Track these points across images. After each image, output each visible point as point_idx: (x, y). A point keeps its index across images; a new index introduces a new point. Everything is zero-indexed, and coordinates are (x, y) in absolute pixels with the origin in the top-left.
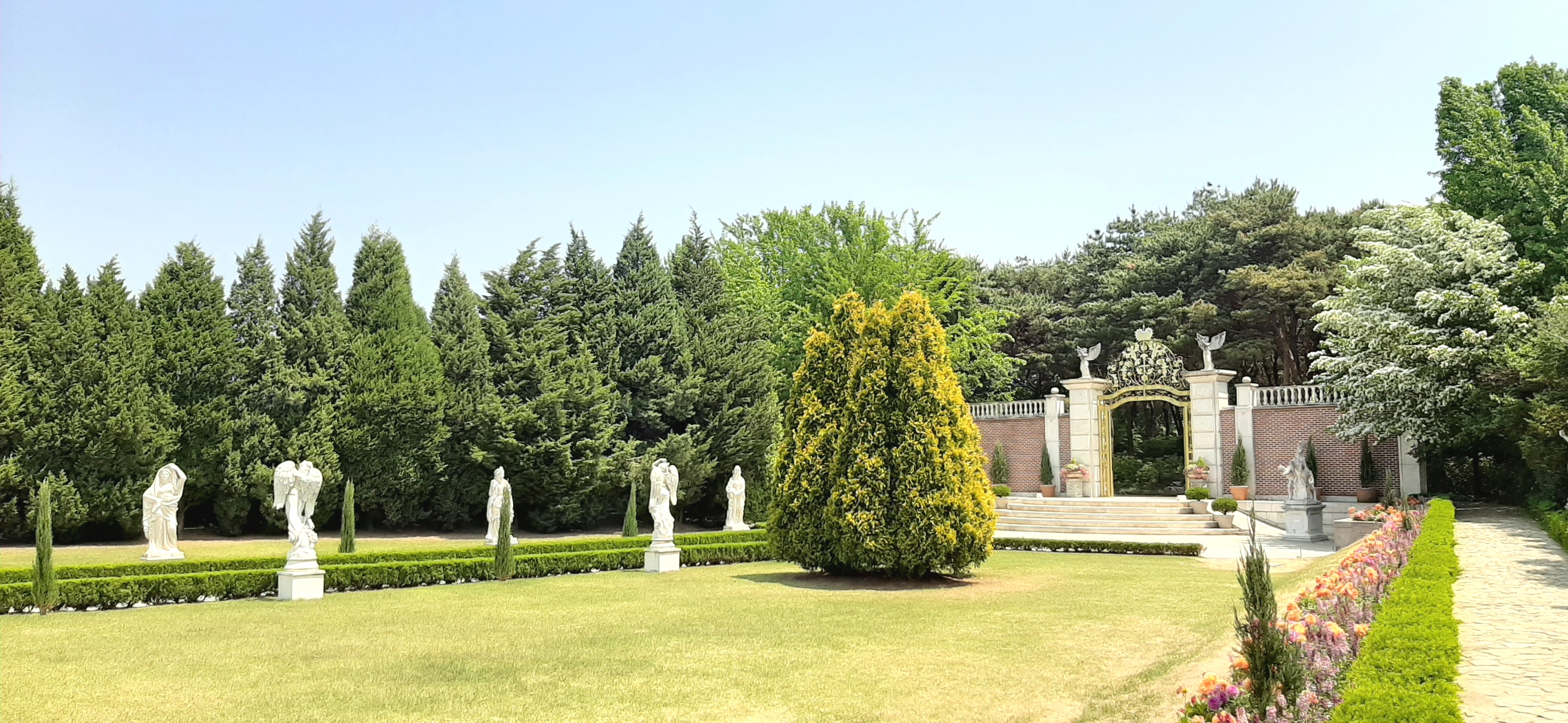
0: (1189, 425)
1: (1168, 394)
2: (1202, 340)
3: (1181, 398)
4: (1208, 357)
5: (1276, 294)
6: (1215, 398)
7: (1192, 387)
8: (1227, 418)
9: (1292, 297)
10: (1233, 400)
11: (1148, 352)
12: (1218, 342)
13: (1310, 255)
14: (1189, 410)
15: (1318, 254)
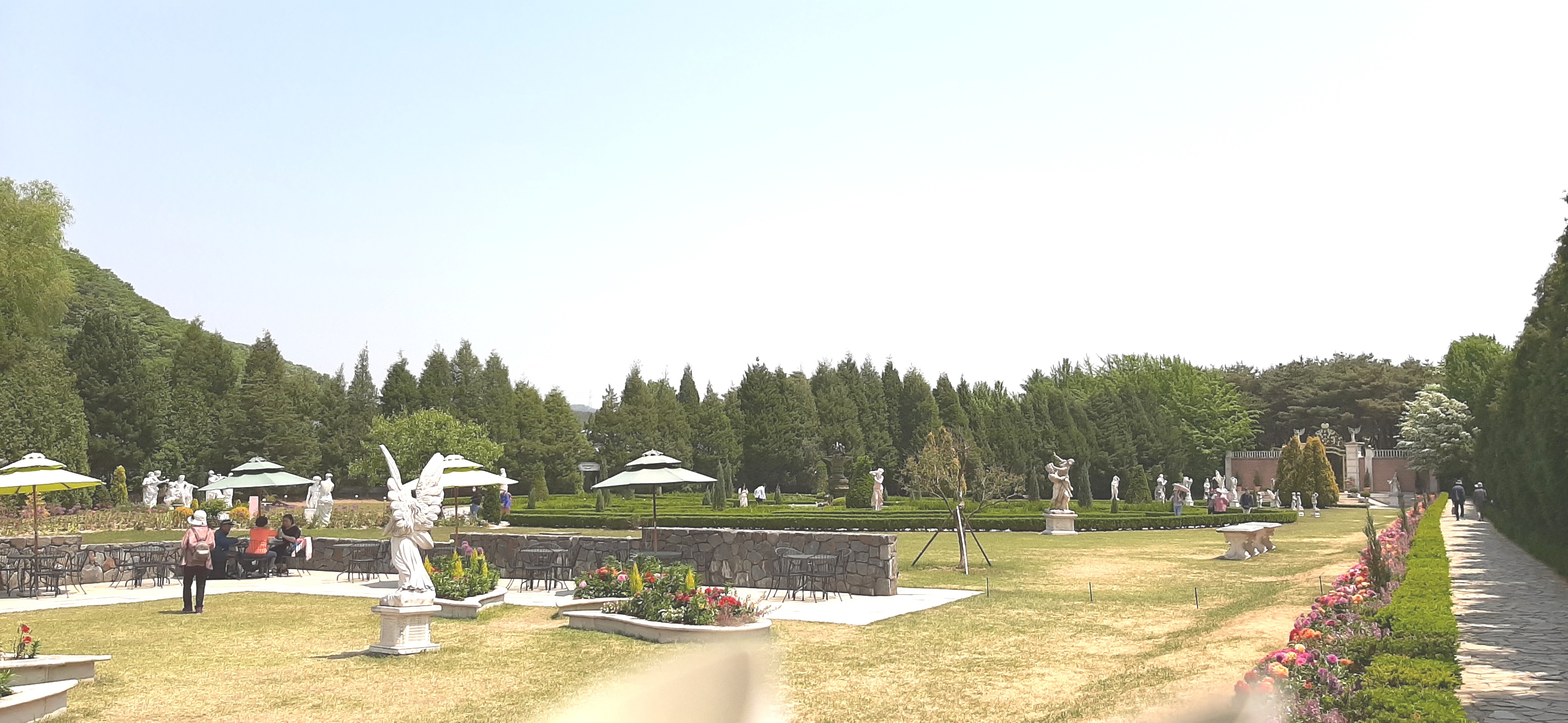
0: (1345, 464)
1: (1336, 450)
2: (1351, 430)
3: (1341, 453)
4: (1353, 437)
5: (1380, 411)
6: (1357, 453)
7: (1347, 449)
8: (1361, 461)
9: (1386, 412)
10: (1364, 453)
11: (1327, 433)
12: (1357, 431)
13: (1393, 395)
14: (1345, 457)
15: (1395, 395)
